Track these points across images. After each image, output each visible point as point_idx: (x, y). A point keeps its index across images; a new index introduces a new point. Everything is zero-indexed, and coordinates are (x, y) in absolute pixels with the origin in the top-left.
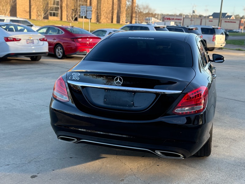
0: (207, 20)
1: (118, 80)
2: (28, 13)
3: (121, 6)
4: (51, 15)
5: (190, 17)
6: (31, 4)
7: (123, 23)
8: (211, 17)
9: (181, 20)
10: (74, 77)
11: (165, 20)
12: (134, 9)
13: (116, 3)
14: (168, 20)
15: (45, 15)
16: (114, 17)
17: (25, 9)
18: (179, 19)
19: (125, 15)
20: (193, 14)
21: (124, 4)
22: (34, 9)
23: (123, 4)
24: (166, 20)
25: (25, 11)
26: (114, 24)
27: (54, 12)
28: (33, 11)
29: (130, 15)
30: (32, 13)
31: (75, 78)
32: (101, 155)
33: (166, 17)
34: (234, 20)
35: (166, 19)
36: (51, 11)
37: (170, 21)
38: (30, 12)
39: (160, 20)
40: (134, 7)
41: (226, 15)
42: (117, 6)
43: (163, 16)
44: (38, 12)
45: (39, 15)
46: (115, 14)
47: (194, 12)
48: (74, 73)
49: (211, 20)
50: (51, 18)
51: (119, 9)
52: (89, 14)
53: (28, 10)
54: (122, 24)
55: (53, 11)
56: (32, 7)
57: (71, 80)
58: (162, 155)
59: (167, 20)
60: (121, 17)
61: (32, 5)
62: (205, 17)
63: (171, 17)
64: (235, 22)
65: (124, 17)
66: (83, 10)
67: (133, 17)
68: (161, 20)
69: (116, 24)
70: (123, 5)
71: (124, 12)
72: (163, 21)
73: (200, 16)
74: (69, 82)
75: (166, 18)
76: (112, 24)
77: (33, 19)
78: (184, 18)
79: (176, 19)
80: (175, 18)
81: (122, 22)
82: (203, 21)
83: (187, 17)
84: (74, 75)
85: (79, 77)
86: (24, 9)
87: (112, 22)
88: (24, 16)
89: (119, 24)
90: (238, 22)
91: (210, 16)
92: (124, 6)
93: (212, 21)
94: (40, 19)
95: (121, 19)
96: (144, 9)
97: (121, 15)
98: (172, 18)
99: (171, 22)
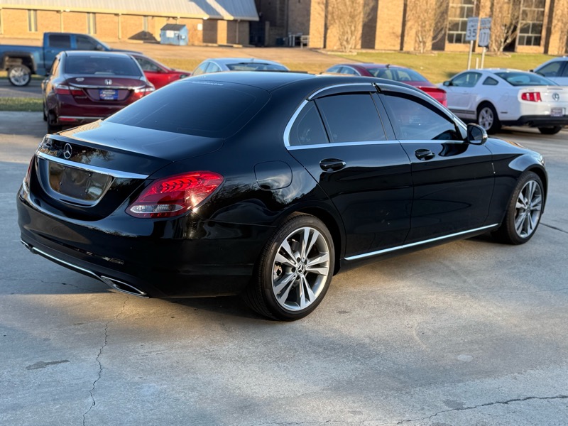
2: (400, 38)
4: (451, 41)
6: (407, 19)
15: (435, 41)
17: (393, 28)
22: (411, 28)
25: (394, 33)
27: (459, 32)
28: (408, 34)
30: (406, 38)
36: (451, 32)
38: (403, 36)
44: (420, 35)
45: (420, 42)
50: (450, 47)
52: (483, 35)
53: (399, 31)
55: (457, 30)
56: (409, 24)
61: (408, 21)
66: (472, 26)
77: (408, 50)
86: (391, 31)
88: (391, 45)
94: (422, 51)
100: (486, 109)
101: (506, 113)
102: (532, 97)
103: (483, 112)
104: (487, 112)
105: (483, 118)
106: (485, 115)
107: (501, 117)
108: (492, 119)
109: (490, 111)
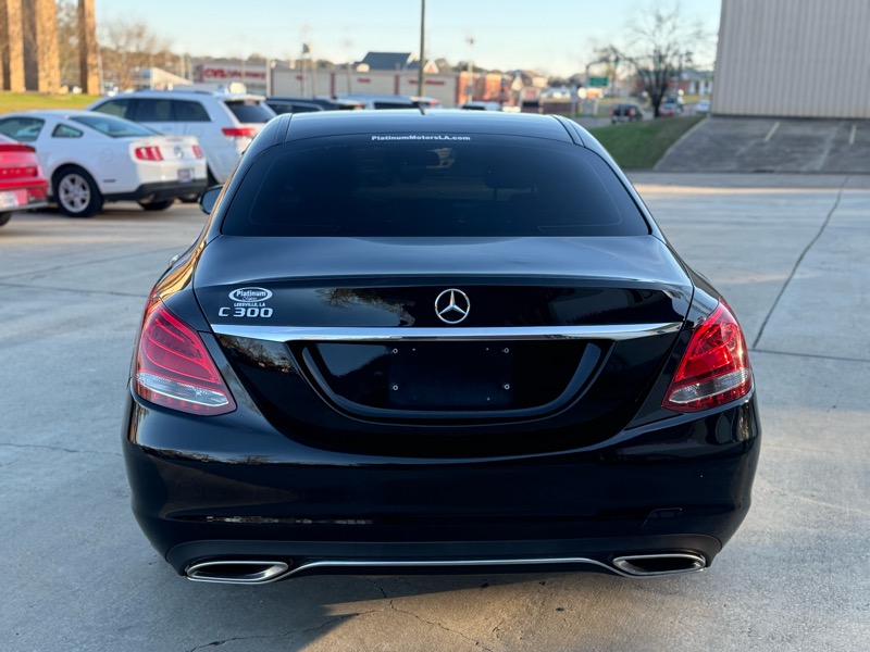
0: (354, 78)
1: (452, 305)
3: (39, 28)
5: (292, 66)
7: (51, 89)
8: (364, 68)
9: (263, 76)
10: (247, 308)
11: (206, 79)
12: (88, 38)
13: (15, 14)
14: (218, 79)
16: (13, 66)
18: (255, 75)
19: (56, 61)
20: (307, 56)
21: (49, 19)
23: (45, 18)
24: (209, 76)
26: (16, 94)
29: (77, 59)
31: (253, 312)
32: (330, 610)
33: (206, 67)
34: (434, 75)
35: (210, 73)
37: (224, 80)
39: (187, 77)
40: (87, 30)
41: (410, 60)
42: (20, 25)
43: (196, 64)
46: (18, 56)
47: (306, 49)
48: (239, 291)
49: (364, 77)
51: (31, 37)
54: (49, 93)
57: (231, 319)
58: (634, 572)
59: (212, 79)
60: (40, 67)
62: (344, 67)
63: (226, 68)
64: (441, 83)
65: (53, 67)
67: (89, 68)
68: (191, 77)
69: (21, 95)
70: (45, 22)
71: (52, 48)
72: (199, 80)
73: (323, 64)
74: (218, 329)
75: (207, 71)
76: (7, 93)
78: (272, 71)
79: (249, 74)
80: (244, 69)
81: (50, 84)
82: (341, 79)
83: (281, 67)
84: (240, 297)
85: (269, 303)
87: (7, 86)
89: (36, 93)
90: (451, 82)
91: (357, 64)
92: (49, 25)
93: (367, 81)
95: (42, 74)
96: (129, 35)
97: (40, 57)
98: (229, 72)
99: (230, 84)
100: (72, 176)
101: (113, 181)
102: (150, 154)
103: (66, 181)
104: (73, 181)
105: (67, 192)
106: (71, 187)
107: (105, 188)
108: (88, 192)
109: (80, 180)
